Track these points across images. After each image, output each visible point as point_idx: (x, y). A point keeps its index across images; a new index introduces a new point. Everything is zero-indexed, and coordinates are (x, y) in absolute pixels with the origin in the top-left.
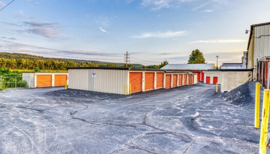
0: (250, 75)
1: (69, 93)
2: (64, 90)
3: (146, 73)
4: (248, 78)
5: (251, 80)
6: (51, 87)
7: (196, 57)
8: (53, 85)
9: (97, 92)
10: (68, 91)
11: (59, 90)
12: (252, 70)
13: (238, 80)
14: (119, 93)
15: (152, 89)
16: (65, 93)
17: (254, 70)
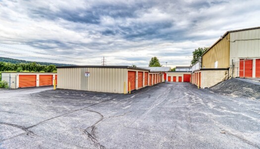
0: (226, 73)
1: (60, 93)
2: (53, 90)
3: (138, 72)
4: (225, 76)
5: (227, 77)
6: (35, 87)
7: (154, 62)
8: (38, 85)
9: (91, 92)
10: (57, 92)
11: (46, 91)
12: (228, 69)
13: (216, 78)
14: (116, 92)
15: (141, 87)
16: (56, 94)
17: (230, 69)
